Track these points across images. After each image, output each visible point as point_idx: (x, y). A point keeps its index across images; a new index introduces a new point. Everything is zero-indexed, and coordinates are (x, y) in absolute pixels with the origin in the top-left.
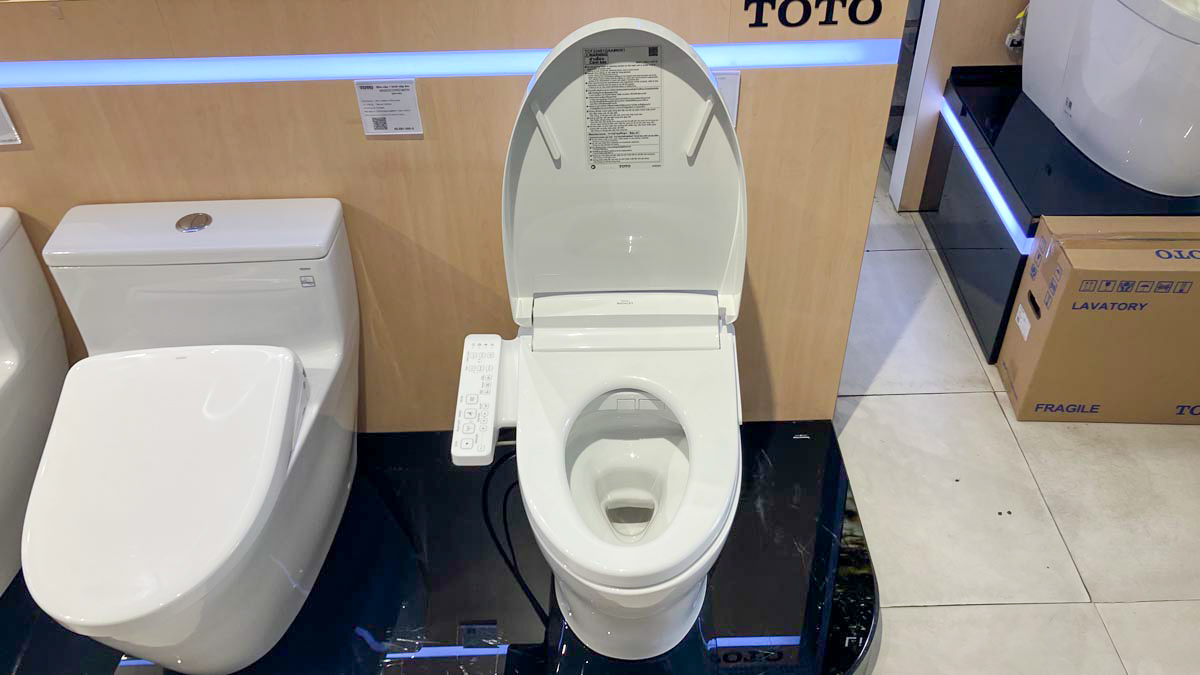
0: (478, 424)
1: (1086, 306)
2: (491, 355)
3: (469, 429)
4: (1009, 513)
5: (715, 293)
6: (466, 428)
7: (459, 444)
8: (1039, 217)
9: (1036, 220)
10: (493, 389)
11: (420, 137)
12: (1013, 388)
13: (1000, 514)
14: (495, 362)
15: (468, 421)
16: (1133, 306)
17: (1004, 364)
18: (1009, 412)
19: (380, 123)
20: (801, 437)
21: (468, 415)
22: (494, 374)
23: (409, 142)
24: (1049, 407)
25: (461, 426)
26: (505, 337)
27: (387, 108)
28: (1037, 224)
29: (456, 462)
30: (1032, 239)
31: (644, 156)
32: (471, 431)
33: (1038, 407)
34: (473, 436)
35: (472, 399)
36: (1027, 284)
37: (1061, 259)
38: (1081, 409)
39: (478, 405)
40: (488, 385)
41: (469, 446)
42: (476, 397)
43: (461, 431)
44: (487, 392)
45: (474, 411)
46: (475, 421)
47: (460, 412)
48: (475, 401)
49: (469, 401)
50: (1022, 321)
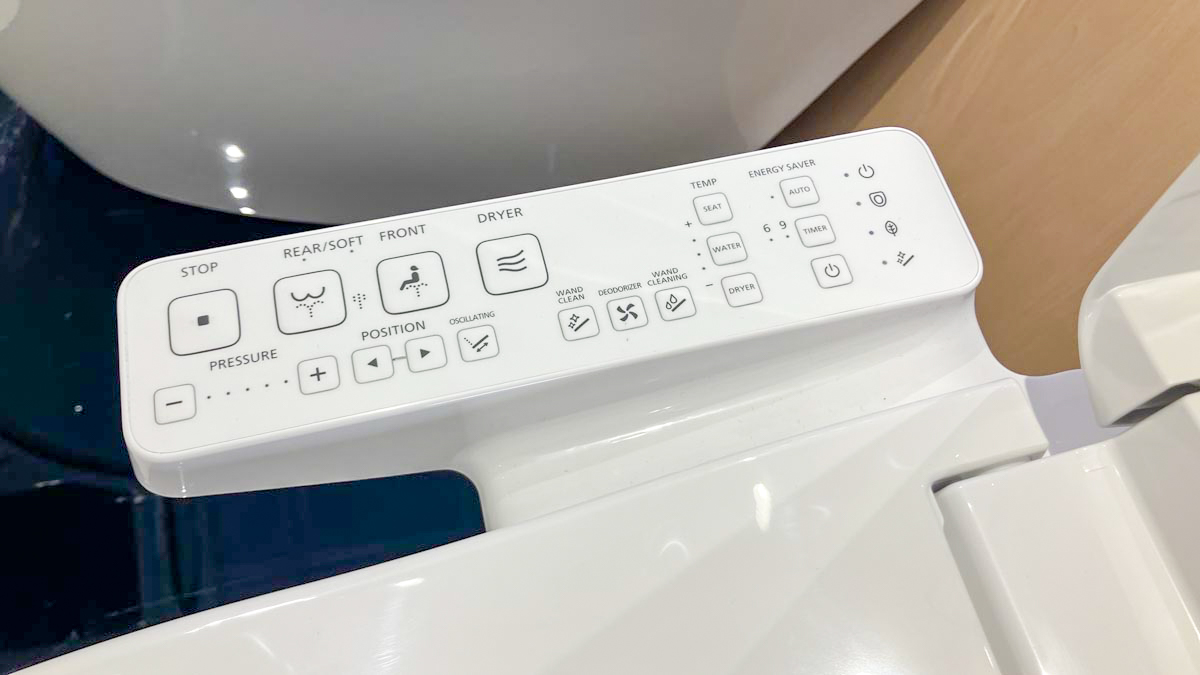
10: (611, 351)
14: (796, 305)
15: (359, 286)
21: (396, 274)
32: (294, 317)
35: (508, 264)
39: (488, 304)
40: (628, 313)
41: (190, 337)
42: (534, 275)
43: (294, 265)
44: (576, 324)
45: (433, 292)
46: (371, 316)
47: (410, 231)
48: (499, 280)
49: (491, 253)
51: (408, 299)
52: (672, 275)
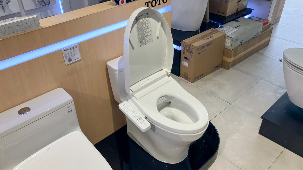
0: (142, 120)
1: (198, 54)
2: (129, 106)
4: (207, 98)
5: (162, 70)
7: (142, 127)
8: (181, 41)
9: (181, 42)
10: (137, 112)
11: (80, 60)
12: (187, 78)
13: (205, 99)
14: (131, 106)
16: (204, 51)
17: (182, 75)
18: (190, 82)
19: (70, 60)
21: (137, 120)
22: (134, 109)
23: (77, 63)
24: (197, 78)
25: (139, 123)
26: (126, 101)
27: (71, 55)
28: (181, 43)
29: (143, 132)
30: (181, 47)
31: (149, 40)
32: (142, 123)
35: (135, 117)
36: (183, 56)
37: (191, 47)
38: (201, 76)
39: (137, 117)
40: (135, 112)
46: (140, 120)
50: (185, 63)
52: (132, 111)
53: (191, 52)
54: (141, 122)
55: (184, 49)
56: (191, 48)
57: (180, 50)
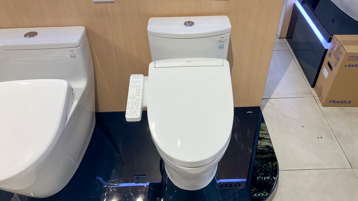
1: (350, 66)
2: (140, 82)
3: (132, 108)
4: (321, 138)
6: (131, 108)
7: (128, 114)
8: (333, 35)
9: (331, 36)
10: (141, 94)
11: (113, 2)
12: (321, 95)
13: (318, 138)
14: (141, 84)
15: (132, 105)
17: (317, 87)
18: (319, 103)
20: (250, 112)
21: (131, 103)
22: (141, 88)
23: (109, 4)
24: (334, 102)
25: (129, 107)
26: (145, 75)
28: (332, 38)
29: (127, 120)
30: (330, 43)
32: (133, 109)
33: (330, 102)
34: (134, 111)
35: (133, 98)
36: (327, 59)
37: (342, 49)
38: (345, 102)
39: (135, 99)
40: (139, 92)
41: (132, 114)
42: (134, 97)
43: (129, 109)
44: (139, 95)
45: (134, 102)
46: (134, 105)
47: (129, 102)
48: (134, 98)
49: (132, 98)
50: (325, 72)
51: (134, 103)
52: (137, 90)
53: (338, 58)
54: (133, 107)
55: (332, 49)
56: (340, 52)
57: (326, 48)
